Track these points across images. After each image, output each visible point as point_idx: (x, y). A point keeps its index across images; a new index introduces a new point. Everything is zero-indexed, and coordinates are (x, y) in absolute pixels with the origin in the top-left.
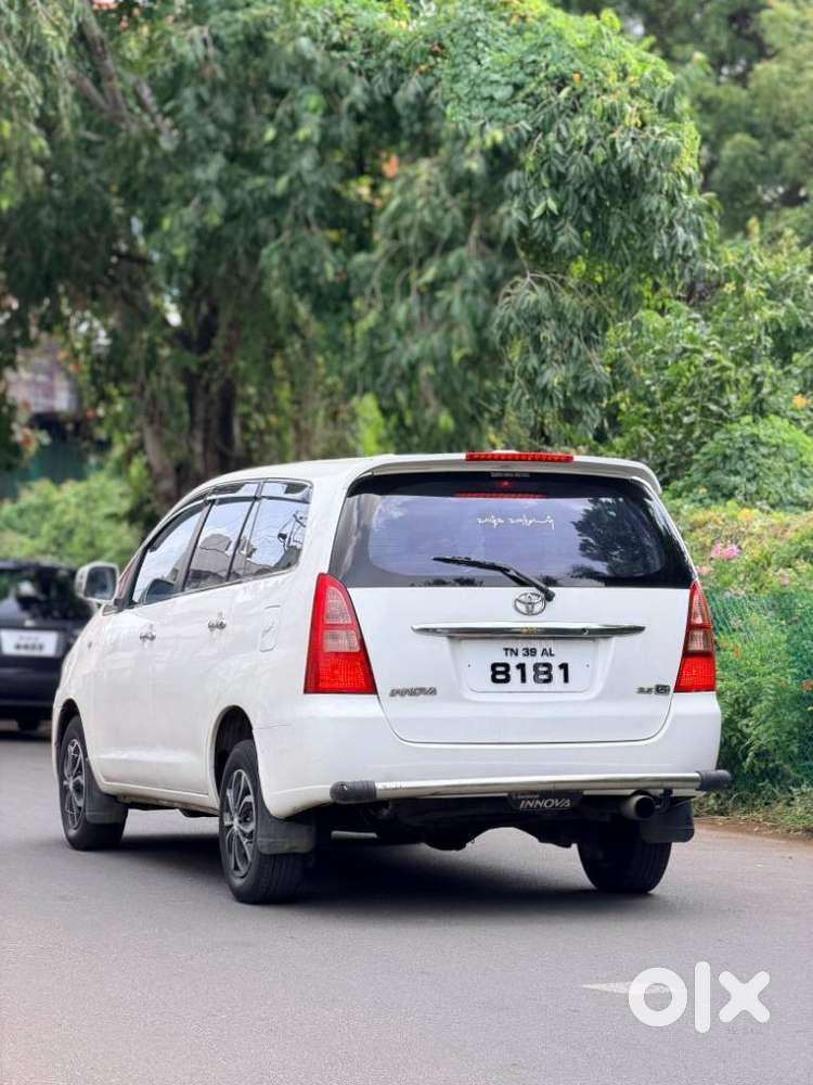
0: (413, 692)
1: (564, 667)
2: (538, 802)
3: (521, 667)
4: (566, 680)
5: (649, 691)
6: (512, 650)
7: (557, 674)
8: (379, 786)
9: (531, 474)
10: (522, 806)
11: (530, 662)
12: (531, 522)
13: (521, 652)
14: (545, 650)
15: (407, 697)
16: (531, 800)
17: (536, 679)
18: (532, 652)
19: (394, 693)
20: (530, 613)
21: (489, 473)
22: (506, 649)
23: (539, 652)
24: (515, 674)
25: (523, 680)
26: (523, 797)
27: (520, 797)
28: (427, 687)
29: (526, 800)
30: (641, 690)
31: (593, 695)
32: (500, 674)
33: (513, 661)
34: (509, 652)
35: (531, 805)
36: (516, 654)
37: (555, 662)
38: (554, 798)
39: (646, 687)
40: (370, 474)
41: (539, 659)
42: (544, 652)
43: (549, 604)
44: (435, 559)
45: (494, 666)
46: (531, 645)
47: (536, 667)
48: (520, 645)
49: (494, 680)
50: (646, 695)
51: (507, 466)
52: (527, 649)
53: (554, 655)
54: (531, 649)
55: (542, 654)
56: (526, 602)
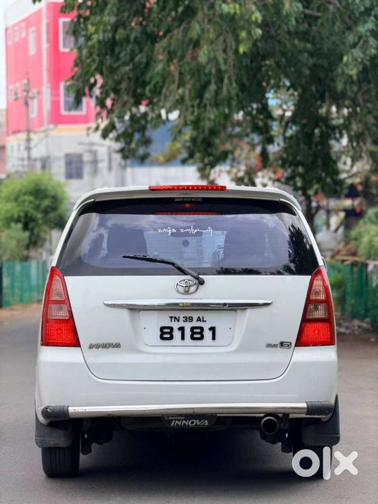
0: (105, 346)
1: (213, 329)
2: (184, 422)
3: (182, 329)
4: (214, 338)
5: (275, 346)
6: (175, 317)
7: (208, 334)
8: (71, 410)
9: (204, 199)
10: (172, 425)
11: (188, 326)
12: (196, 231)
13: (182, 319)
14: (199, 317)
15: (100, 349)
16: (179, 420)
17: (192, 338)
18: (191, 319)
19: (91, 347)
20: (187, 292)
21: (173, 199)
22: (171, 317)
23: (195, 319)
24: (177, 334)
25: (183, 338)
26: (172, 418)
27: (170, 418)
28: (114, 342)
29: (175, 420)
30: (269, 346)
31: (233, 348)
32: (166, 334)
33: (176, 325)
34: (173, 319)
35: (179, 424)
36: (178, 321)
37: (206, 326)
38: (196, 420)
39: (273, 343)
40: (93, 200)
41: (195, 324)
42: (199, 319)
43: (201, 287)
44: (124, 257)
45: (162, 329)
46: (188, 314)
47: (192, 329)
48: (181, 315)
49: (162, 338)
50: (274, 349)
51: (187, 194)
52: (186, 317)
53: (205, 321)
54: (189, 317)
55: (197, 320)
56: (184, 285)
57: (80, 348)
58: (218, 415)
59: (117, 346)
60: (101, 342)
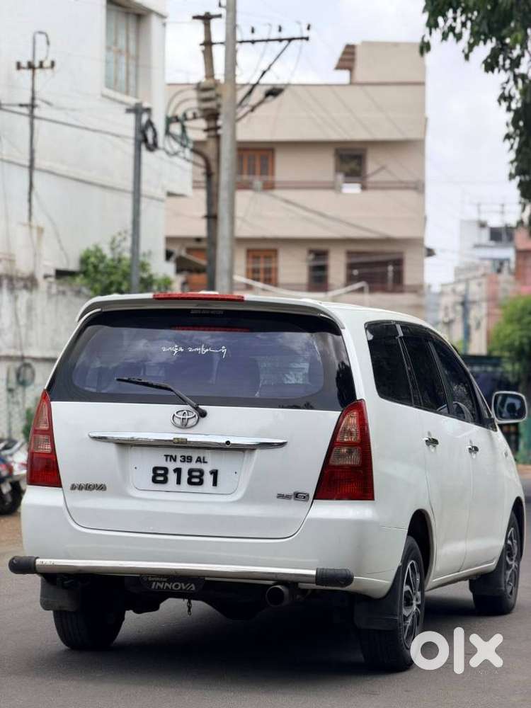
0: (89, 487)
1: (215, 473)
2: (167, 584)
3: (178, 471)
4: (215, 483)
5: (288, 497)
6: (171, 456)
7: (208, 478)
8: (38, 562)
9: (226, 311)
10: (153, 587)
11: (185, 467)
12: (207, 350)
13: (179, 459)
14: (199, 458)
15: (84, 490)
16: (161, 582)
17: (190, 482)
18: (189, 459)
19: (73, 487)
20: (185, 426)
21: (190, 310)
22: (167, 456)
23: (194, 459)
24: (172, 477)
25: (179, 482)
26: (153, 579)
27: (150, 579)
28: (99, 483)
29: (156, 582)
30: (280, 496)
31: (238, 496)
32: (159, 476)
33: (171, 466)
34: (169, 459)
35: (162, 586)
36: (175, 460)
37: (207, 468)
38: (181, 583)
39: (286, 492)
41: (194, 465)
42: (199, 460)
43: (202, 420)
44: (119, 380)
45: (155, 469)
46: (187, 453)
47: (190, 472)
48: (178, 453)
49: (154, 481)
50: (286, 501)
51: (206, 305)
52: (184, 456)
53: (206, 462)
54: (188, 457)
55: (197, 461)
56: (182, 417)
57: (60, 489)
58: (206, 579)
59: (102, 488)
60: (84, 482)
